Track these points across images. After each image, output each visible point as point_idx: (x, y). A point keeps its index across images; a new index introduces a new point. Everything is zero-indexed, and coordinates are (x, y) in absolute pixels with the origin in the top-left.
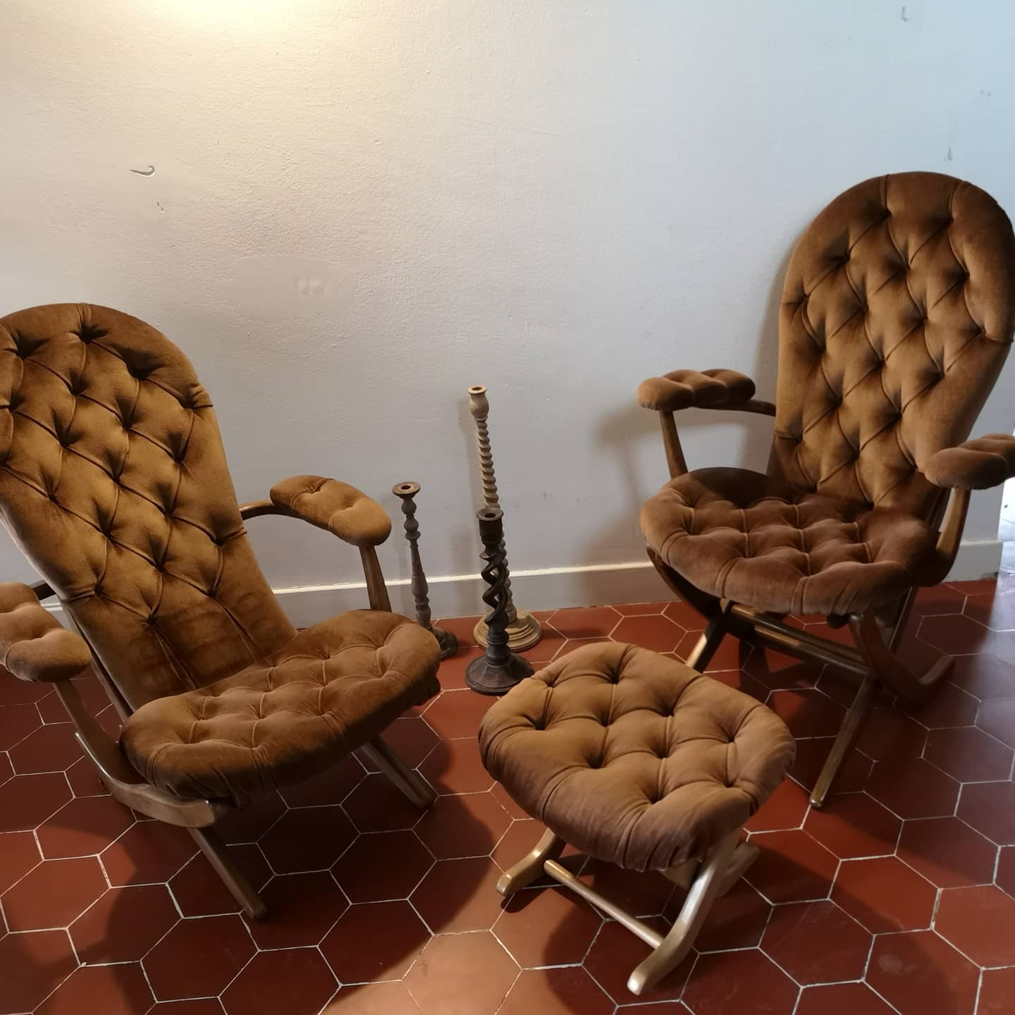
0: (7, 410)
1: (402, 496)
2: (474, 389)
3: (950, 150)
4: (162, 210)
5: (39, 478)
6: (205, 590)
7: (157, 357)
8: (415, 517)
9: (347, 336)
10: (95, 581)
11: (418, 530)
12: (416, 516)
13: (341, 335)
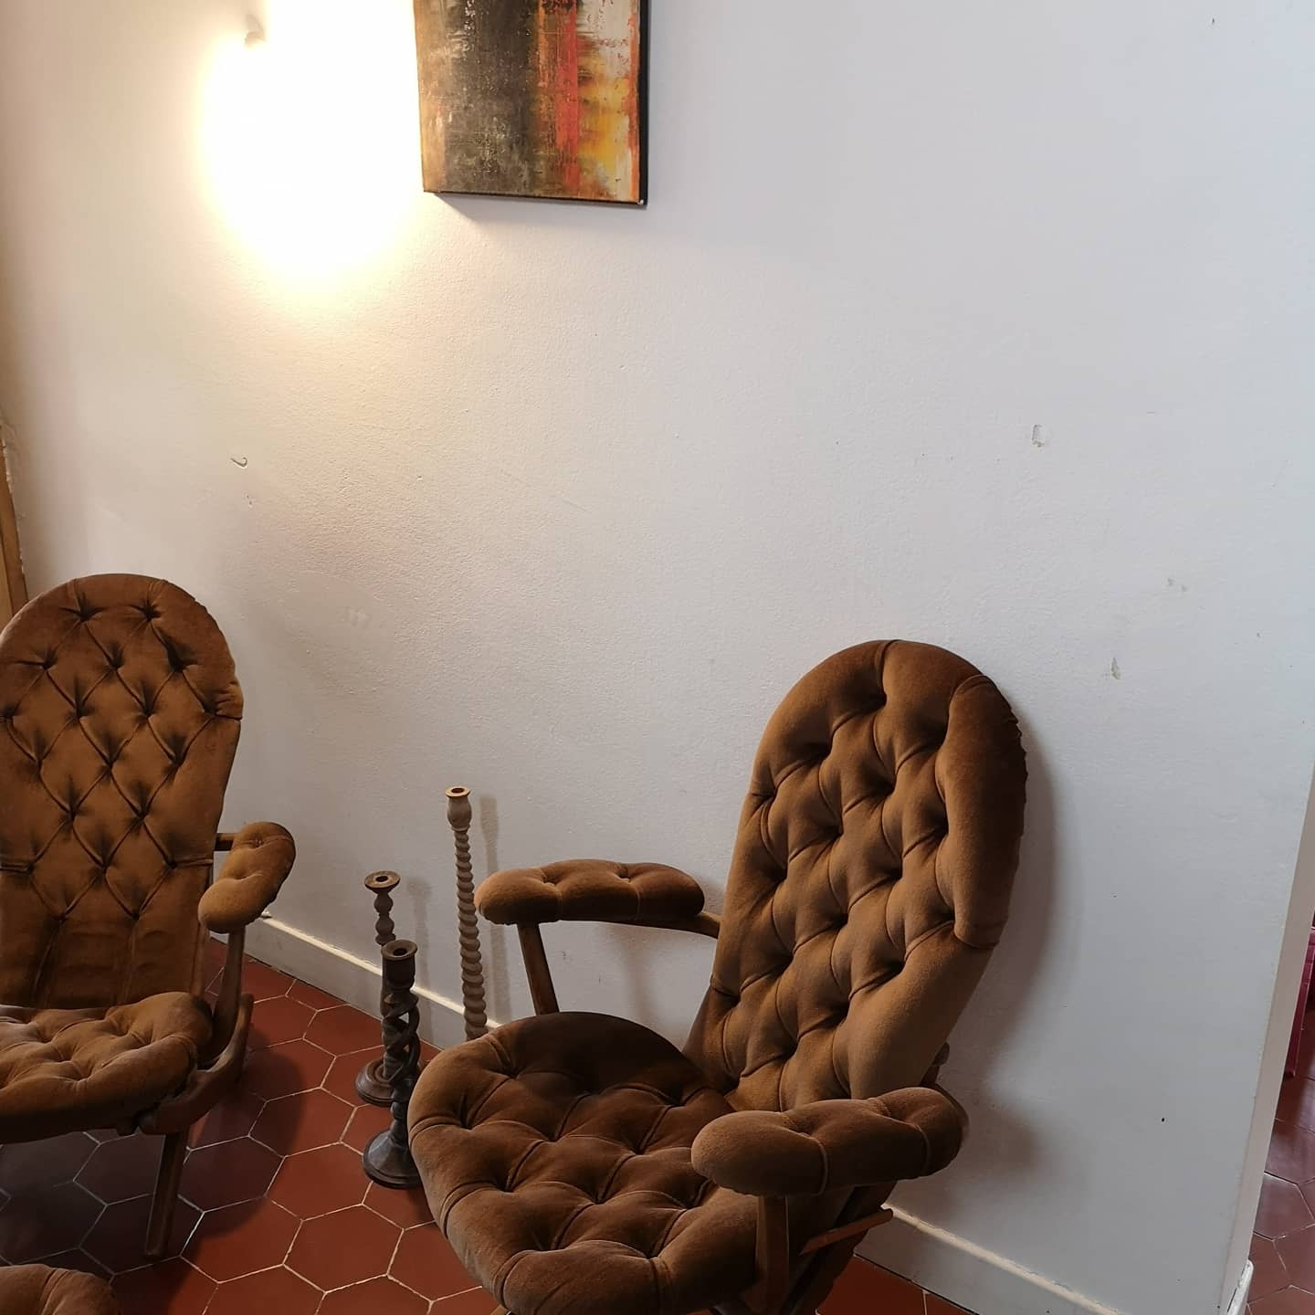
0: (41, 667)
1: (375, 890)
2: (454, 791)
3: (1115, 662)
4: (251, 503)
5: (32, 741)
6: (130, 909)
7: (193, 653)
8: (391, 916)
9: (386, 682)
10: (32, 858)
11: (394, 933)
12: (392, 914)
13: (380, 680)
